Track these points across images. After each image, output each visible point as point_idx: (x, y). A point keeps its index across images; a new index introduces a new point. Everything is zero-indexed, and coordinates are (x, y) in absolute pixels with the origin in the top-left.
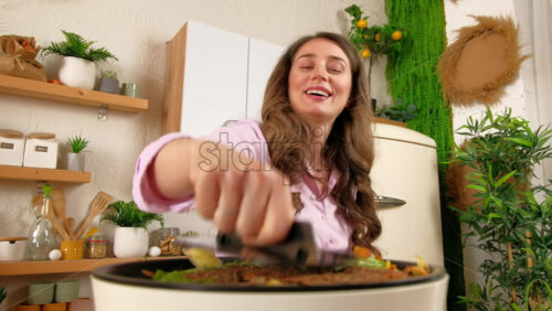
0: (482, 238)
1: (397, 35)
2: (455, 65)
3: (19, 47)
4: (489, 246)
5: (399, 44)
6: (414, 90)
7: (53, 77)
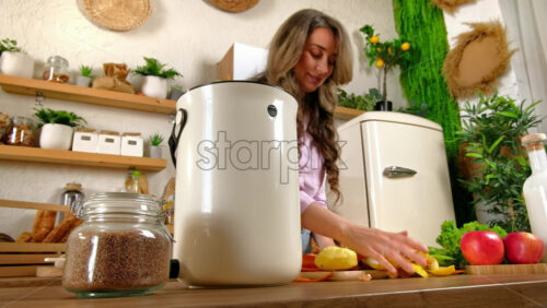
0: (488, 203)
1: (405, 46)
2: (457, 66)
3: (117, 71)
4: (496, 211)
5: (408, 53)
6: (426, 92)
7: (138, 91)
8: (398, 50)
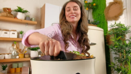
0: (114, 52)
1: (94, 4)
2: (108, 11)
3: (7, 10)
4: (116, 53)
5: (95, 7)
6: (99, 17)
7: (15, 17)
8: (92, 5)
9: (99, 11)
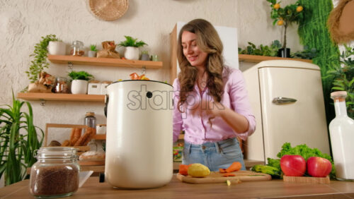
1: (299, 9)
2: (338, 20)
5: (301, 14)
6: (315, 39)
8: (294, 12)
9: (316, 24)
